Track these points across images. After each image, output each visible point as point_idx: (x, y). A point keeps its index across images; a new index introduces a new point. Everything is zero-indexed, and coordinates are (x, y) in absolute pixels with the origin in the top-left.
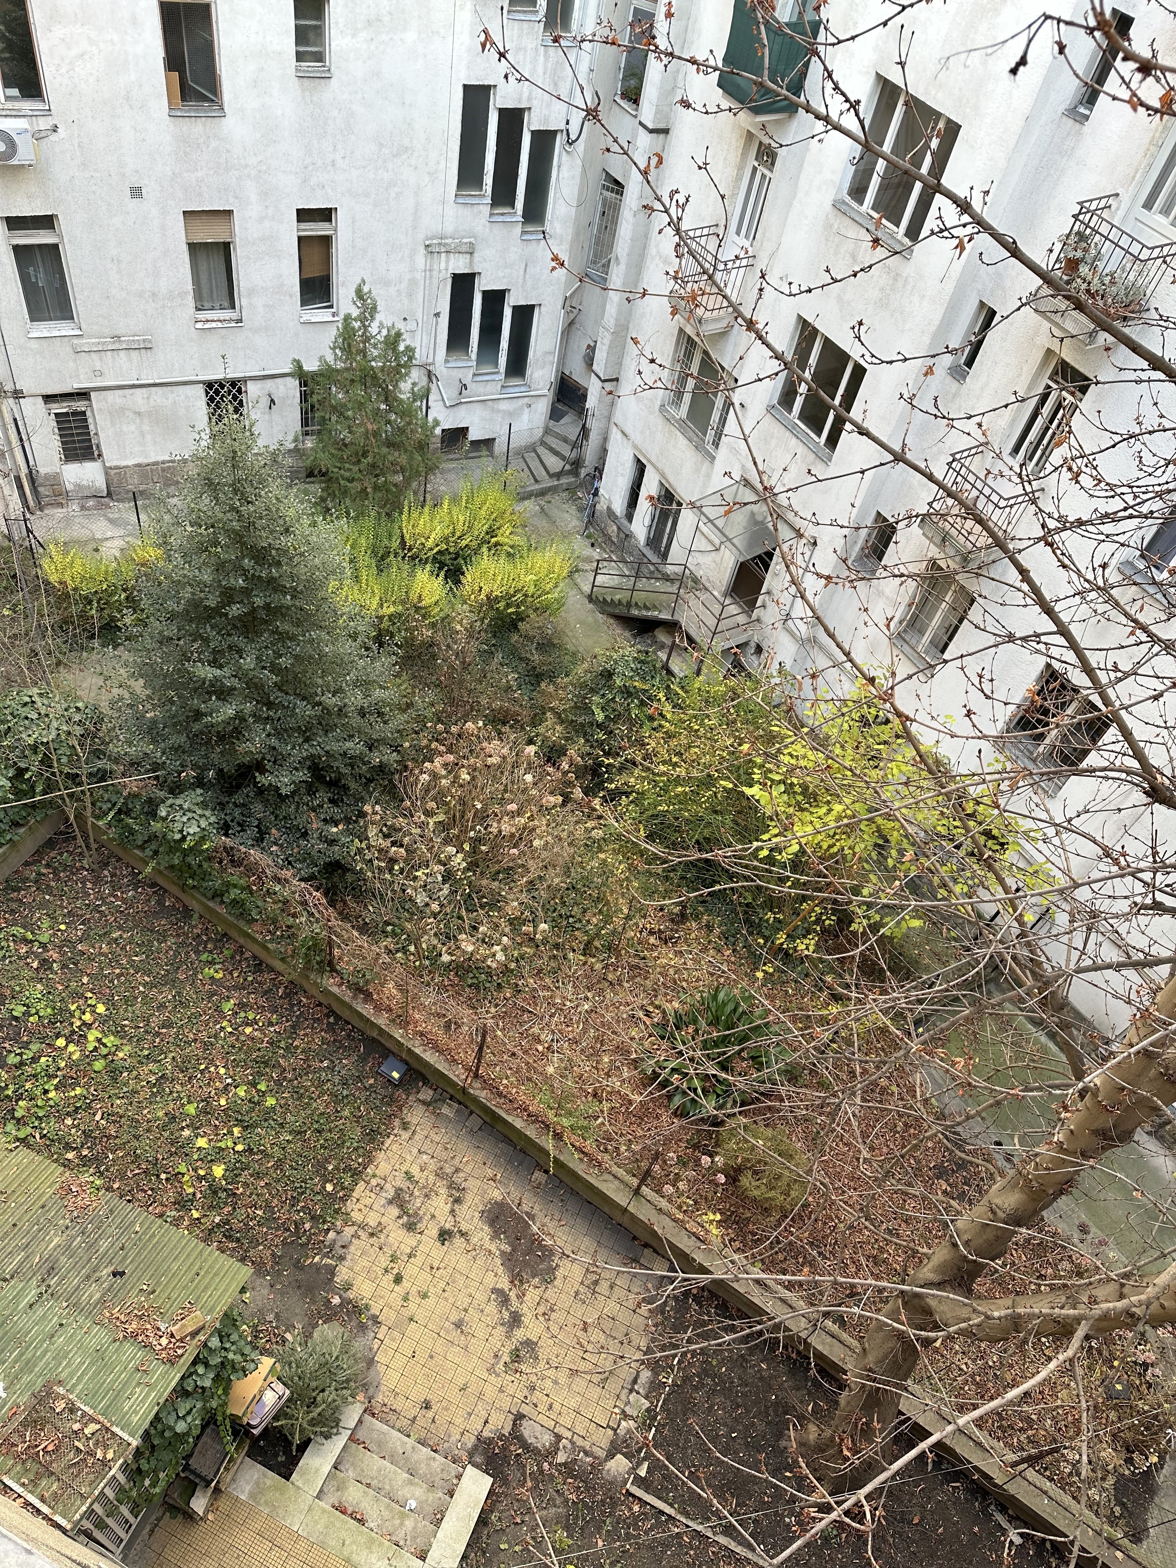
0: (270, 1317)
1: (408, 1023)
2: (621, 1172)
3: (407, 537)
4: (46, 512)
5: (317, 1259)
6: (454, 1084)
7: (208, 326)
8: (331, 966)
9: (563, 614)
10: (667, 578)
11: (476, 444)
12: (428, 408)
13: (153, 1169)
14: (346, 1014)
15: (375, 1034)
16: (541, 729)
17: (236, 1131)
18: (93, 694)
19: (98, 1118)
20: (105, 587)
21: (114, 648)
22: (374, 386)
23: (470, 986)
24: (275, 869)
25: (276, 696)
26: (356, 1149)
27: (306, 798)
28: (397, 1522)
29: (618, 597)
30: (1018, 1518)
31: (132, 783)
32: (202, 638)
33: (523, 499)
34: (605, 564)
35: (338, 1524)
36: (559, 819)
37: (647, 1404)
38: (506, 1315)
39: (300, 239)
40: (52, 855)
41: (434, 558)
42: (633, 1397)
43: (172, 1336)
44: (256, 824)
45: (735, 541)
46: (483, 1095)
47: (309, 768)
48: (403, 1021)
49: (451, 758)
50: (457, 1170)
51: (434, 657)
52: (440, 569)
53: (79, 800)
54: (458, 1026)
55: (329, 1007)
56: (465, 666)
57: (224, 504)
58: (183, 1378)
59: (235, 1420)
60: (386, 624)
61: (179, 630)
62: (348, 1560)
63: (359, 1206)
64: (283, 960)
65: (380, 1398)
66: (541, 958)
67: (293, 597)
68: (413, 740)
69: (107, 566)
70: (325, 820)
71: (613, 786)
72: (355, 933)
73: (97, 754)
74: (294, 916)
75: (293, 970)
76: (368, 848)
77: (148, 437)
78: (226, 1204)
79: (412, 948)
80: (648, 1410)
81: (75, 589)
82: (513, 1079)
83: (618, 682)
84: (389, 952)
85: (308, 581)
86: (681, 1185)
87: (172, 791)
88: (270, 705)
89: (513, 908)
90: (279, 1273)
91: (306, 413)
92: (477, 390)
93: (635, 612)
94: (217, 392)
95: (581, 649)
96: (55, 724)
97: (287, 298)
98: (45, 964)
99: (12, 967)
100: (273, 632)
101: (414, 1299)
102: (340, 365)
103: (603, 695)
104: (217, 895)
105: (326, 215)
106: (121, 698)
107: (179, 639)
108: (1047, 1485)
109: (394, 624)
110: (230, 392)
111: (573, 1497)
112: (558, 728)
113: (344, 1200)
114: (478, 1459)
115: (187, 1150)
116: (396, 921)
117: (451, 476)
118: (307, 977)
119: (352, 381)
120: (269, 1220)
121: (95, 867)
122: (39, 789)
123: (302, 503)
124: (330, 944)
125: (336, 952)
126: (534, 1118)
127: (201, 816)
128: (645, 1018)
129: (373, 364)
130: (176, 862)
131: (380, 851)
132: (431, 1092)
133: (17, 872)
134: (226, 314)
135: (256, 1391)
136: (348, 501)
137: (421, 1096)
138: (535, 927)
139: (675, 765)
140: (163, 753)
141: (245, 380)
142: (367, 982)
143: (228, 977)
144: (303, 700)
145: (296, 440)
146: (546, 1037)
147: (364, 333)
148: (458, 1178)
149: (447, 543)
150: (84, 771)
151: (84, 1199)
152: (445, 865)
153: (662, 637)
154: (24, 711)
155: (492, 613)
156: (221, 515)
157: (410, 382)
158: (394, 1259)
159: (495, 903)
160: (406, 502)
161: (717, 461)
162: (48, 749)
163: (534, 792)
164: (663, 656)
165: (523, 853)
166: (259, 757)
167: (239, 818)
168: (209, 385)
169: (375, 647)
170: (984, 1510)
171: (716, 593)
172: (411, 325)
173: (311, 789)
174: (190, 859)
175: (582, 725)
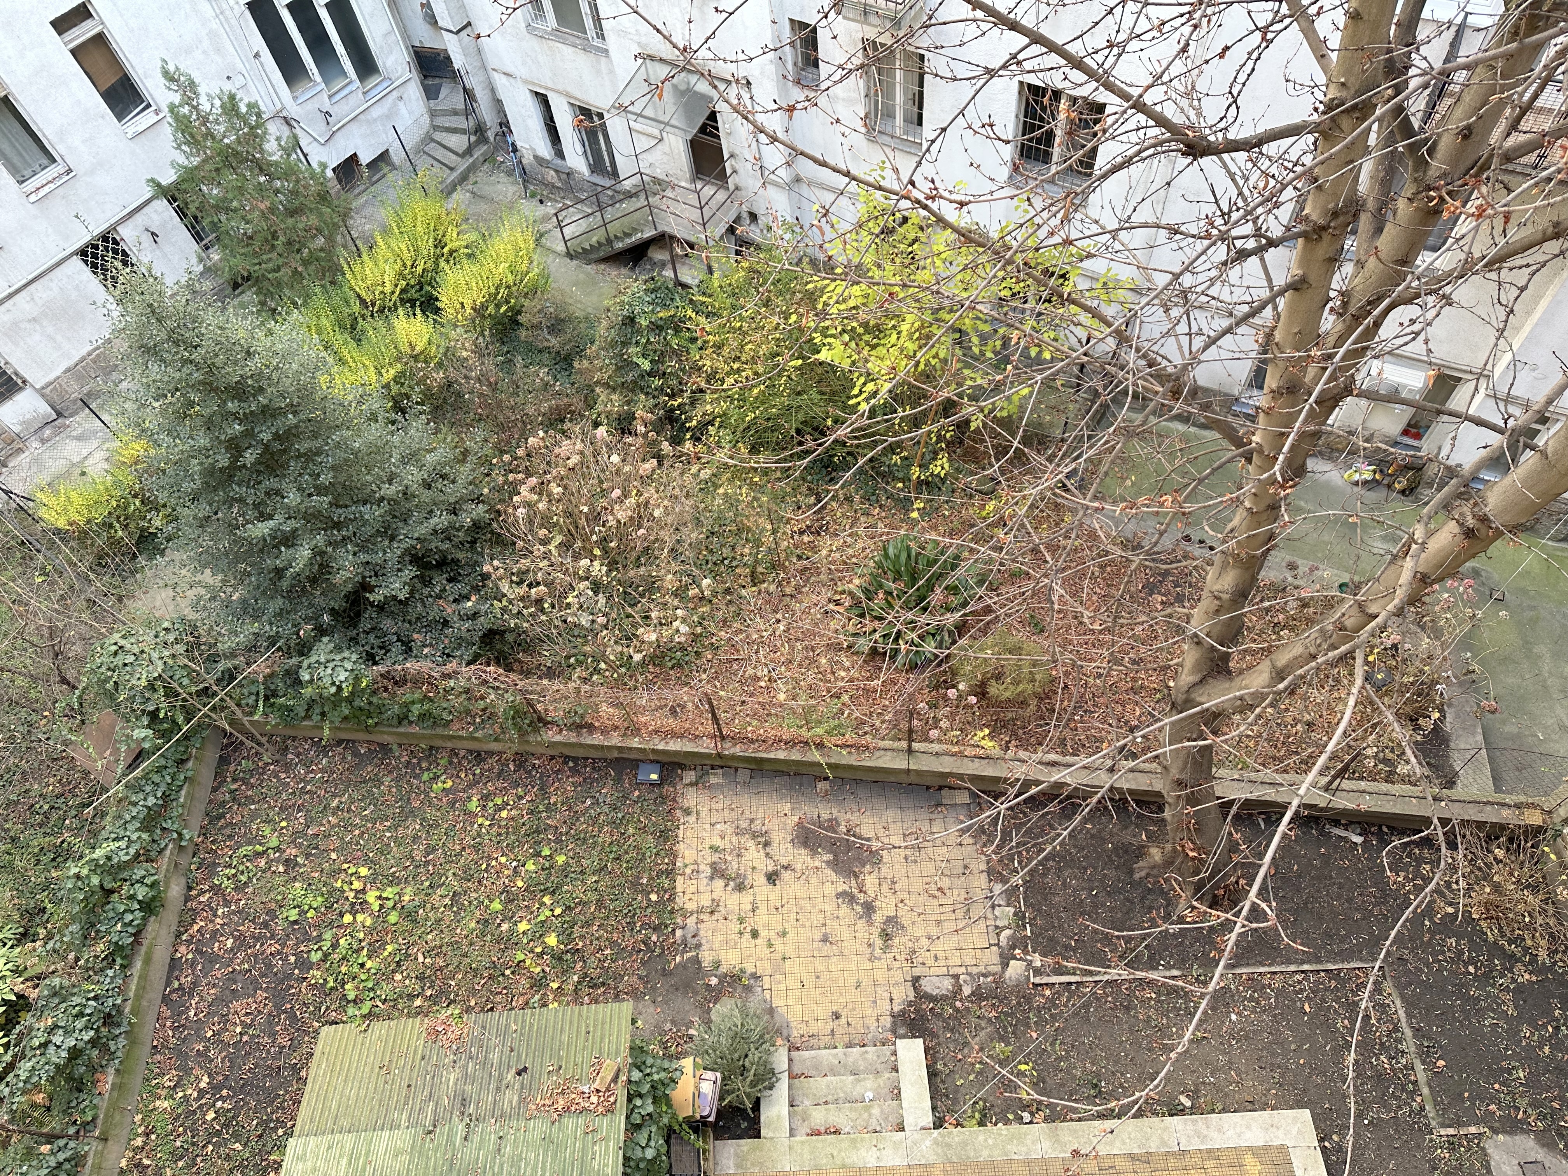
0: (668, 1026)
1: (639, 729)
2: (887, 743)
3: (363, 294)
4: (11, 465)
5: (678, 959)
6: (708, 756)
7: (42, 193)
8: (542, 721)
9: (553, 285)
10: (630, 195)
11: (373, 165)
12: (305, 156)
13: (496, 972)
14: (580, 753)
15: (616, 754)
16: (600, 407)
17: (547, 900)
18: (171, 608)
19: (421, 959)
20: (115, 504)
21: (163, 556)
22: (241, 162)
23: (672, 668)
24: (438, 669)
25: (338, 514)
26: (657, 854)
27: (426, 591)
28: (866, 1115)
29: (594, 239)
30: (1351, 823)
31: (261, 667)
32: (236, 500)
33: (450, 193)
34: (564, 213)
35: (820, 1145)
36: (664, 480)
37: (1012, 910)
38: (859, 909)
39: (74, 52)
40: (232, 769)
41: (401, 300)
42: (997, 911)
43: (598, 1091)
44: (395, 638)
45: (673, 122)
46: (738, 750)
47: (411, 562)
48: (634, 730)
49: (533, 481)
50: (752, 821)
51: (459, 395)
52: (413, 306)
53: (223, 708)
54: (683, 707)
55: (562, 755)
56: (493, 386)
57: (174, 361)
58: (627, 1117)
59: (689, 1121)
60: (395, 389)
61: (210, 505)
62: (844, 1166)
63: (687, 897)
64: (496, 740)
65: (795, 1033)
66: (718, 609)
67: (295, 413)
68: (488, 483)
69: (103, 483)
70: (455, 600)
71: (694, 423)
72: (545, 682)
73: (213, 659)
74: (482, 698)
75: (511, 744)
76: (510, 603)
77: (59, 338)
78: (575, 962)
79: (603, 666)
80: (1015, 914)
81: (89, 522)
82: (755, 723)
83: (644, 323)
84: (585, 680)
85: (299, 390)
86: (944, 724)
87: (301, 654)
88: (338, 526)
89: (670, 581)
90: (654, 989)
91: (194, 227)
92: (341, 111)
93: (619, 245)
94: (94, 255)
95: (590, 310)
96: (155, 655)
97: (100, 121)
98: (289, 863)
99: (262, 883)
100: (298, 457)
101: (778, 943)
102: (196, 161)
103: (637, 343)
104: (403, 719)
105: (82, 13)
106: (200, 598)
107: (216, 513)
108: (1363, 785)
109: (402, 384)
110: (106, 249)
111: (994, 1013)
112: (614, 397)
113: (672, 899)
114: (902, 1031)
115: (515, 940)
116: (574, 651)
117: (369, 211)
118: (527, 742)
119: (217, 170)
120: (620, 952)
121: (278, 757)
122: (180, 720)
123: (245, 318)
124: (530, 703)
125: (539, 707)
126: (791, 743)
127: (342, 660)
128: (836, 608)
129: (226, 141)
130: (347, 712)
131: (522, 599)
132: (693, 773)
133: (210, 802)
134: (52, 171)
135: (692, 1089)
136: (287, 291)
137: (686, 780)
138: (699, 586)
139: (738, 371)
140: (271, 624)
141: (114, 228)
142: (582, 717)
143: (458, 781)
144: (365, 503)
145: (201, 260)
146: (762, 672)
147: (198, 114)
148: (757, 826)
149: (404, 279)
150: (210, 679)
151: (455, 1031)
152: (587, 578)
153: (658, 255)
154: (119, 660)
155: (488, 323)
156: (178, 375)
157: (272, 139)
158: (741, 921)
159: (652, 586)
160: (342, 261)
161: (612, 53)
162: (164, 681)
163: (627, 469)
164: (668, 273)
165: (649, 529)
166: (359, 578)
167: (377, 642)
168: (82, 253)
169: (399, 417)
170: (1322, 833)
171: (683, 184)
172: (239, 81)
173: (426, 582)
174: (357, 703)
175: (635, 382)
